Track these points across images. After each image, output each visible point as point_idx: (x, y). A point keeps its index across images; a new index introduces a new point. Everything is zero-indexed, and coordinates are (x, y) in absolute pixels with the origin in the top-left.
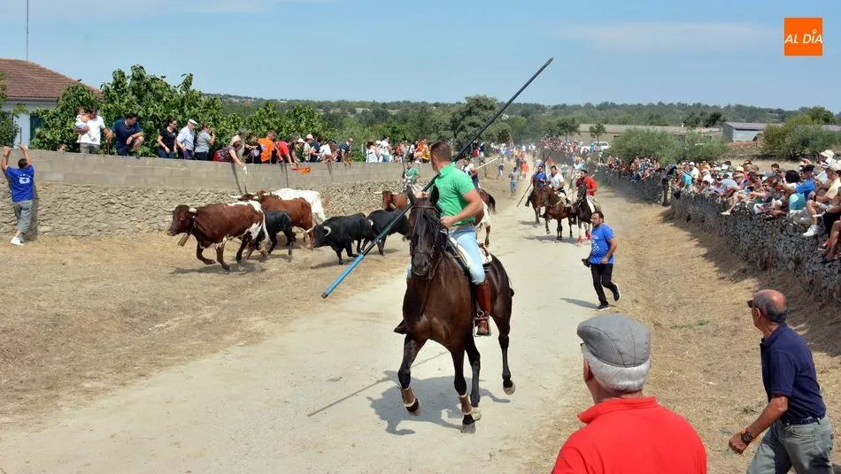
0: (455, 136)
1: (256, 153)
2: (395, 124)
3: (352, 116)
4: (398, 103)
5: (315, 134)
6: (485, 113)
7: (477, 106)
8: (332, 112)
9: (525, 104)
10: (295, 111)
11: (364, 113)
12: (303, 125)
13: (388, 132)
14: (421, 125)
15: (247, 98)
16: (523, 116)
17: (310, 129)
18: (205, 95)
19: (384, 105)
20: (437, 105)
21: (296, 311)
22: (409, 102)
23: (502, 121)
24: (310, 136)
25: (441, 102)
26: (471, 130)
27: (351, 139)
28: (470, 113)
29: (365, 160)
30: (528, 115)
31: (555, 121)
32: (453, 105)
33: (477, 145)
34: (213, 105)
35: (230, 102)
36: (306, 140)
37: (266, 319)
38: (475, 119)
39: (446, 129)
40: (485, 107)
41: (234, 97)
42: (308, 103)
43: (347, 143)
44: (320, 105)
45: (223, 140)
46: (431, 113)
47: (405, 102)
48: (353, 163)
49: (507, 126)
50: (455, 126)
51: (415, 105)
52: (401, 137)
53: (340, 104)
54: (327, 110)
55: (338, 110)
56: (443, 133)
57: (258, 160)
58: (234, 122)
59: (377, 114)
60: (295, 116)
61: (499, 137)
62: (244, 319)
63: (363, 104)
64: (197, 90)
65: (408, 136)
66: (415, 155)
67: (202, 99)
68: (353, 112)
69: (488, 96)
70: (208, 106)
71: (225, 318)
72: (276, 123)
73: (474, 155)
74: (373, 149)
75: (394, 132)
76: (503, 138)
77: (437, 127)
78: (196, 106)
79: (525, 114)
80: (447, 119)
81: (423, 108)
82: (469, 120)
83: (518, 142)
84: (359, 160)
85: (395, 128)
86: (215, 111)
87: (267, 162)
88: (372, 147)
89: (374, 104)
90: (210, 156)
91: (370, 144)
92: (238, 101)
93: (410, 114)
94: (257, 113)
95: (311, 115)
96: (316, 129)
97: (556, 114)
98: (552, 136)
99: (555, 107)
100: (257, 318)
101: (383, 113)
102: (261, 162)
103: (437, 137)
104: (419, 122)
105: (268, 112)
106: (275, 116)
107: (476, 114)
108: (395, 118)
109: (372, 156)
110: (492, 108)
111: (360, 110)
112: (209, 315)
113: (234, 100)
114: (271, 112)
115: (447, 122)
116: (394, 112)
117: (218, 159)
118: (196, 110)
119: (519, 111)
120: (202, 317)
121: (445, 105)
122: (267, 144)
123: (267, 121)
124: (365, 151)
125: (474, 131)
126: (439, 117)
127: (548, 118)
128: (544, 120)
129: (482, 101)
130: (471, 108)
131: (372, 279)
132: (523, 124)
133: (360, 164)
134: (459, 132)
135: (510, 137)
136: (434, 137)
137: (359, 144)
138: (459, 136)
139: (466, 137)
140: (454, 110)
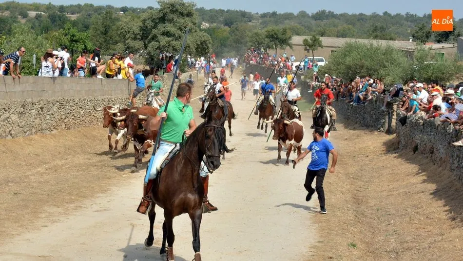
0: (146, 47)
2: (74, 31)
3: (23, 21)
4: (79, 6)
6: (182, 21)
9: (228, 11)
11: (38, 17)
13: (66, 40)
14: (105, 33)
16: (226, 24)
19: (62, 9)
20: (124, 10)
22: (91, 5)
23: (201, 30)
25: (129, 6)
26: (164, 40)
27: (22, 49)
28: (163, 19)
29: (37, 74)
30: (232, 23)
31: (263, 32)
32: (144, 11)
33: (171, 58)
38: (170, 27)
39: (135, 39)
40: (182, 14)
43: (17, 53)
46: (118, 20)
47: (86, 5)
48: (22, 76)
49: (207, 37)
50: (145, 35)
51: (98, 10)
53: (9, 6)
55: (7, 13)
56: (131, 43)
59: (53, 18)
61: (197, 49)
63: (36, 7)
68: (25, 16)
73: (167, 70)
75: (72, 41)
76: (201, 50)
77: (125, 36)
79: (228, 23)
80: (136, 26)
81: (108, 13)
82: (161, 28)
83: (218, 55)
84: (30, 74)
85: (74, 36)
89: (49, 7)
93: (93, 19)
97: (265, 24)
98: (259, 49)
99: (264, 16)
101: (60, 17)
104: (102, 29)
107: (171, 21)
108: (74, 24)
109: (46, 69)
110: (189, 15)
111: (32, 14)
115: (137, 30)
116: (74, 17)
119: (221, 19)
121: (134, 10)
125: (169, 42)
126: (127, 23)
127: (255, 27)
128: (250, 31)
129: (178, 7)
130: (165, 14)
131: (43, 215)
132: (226, 34)
133: (31, 78)
134: (150, 42)
135: (211, 50)
136: (120, 46)
137: (31, 55)
138: (149, 48)
139: (159, 48)
140: (144, 16)
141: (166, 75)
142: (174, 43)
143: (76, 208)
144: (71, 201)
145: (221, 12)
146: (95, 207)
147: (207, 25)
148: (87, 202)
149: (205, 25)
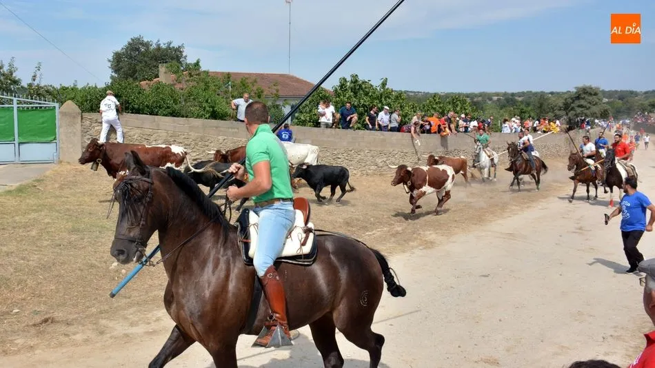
0: (567, 114)
1: (428, 127)
2: (523, 106)
3: (490, 102)
4: (523, 93)
5: (466, 115)
6: (590, 98)
7: (585, 94)
8: (475, 100)
9: (621, 91)
10: (453, 100)
11: (499, 100)
12: (458, 109)
13: (517, 112)
14: (541, 107)
15: (418, 92)
16: (619, 99)
17: (464, 111)
18: (395, 91)
19: (513, 94)
20: (552, 93)
21: (456, 229)
22: (531, 92)
23: (604, 103)
24: (463, 116)
25: (554, 91)
26: (579, 110)
27: (492, 118)
28: (578, 98)
29: (501, 132)
30: (624, 98)
31: (647, 103)
32: (564, 93)
34: (400, 97)
35: (408, 95)
36: (460, 118)
37: (436, 233)
38: (582, 102)
39: (560, 110)
40: (591, 94)
41: (411, 92)
42: (460, 94)
43: (489, 120)
44: (467, 96)
45: (407, 119)
46: (547, 99)
47: (528, 92)
48: (493, 133)
49: (608, 107)
50: (567, 107)
51: (536, 94)
52: (527, 115)
53: (481, 95)
54: (472, 98)
55: (480, 99)
56: (557, 112)
57: (429, 132)
58: (413, 108)
59: (508, 100)
60: (454, 103)
61: (601, 115)
62: (422, 233)
63: (497, 94)
64: (390, 88)
65: (532, 114)
66: (538, 128)
67: (393, 93)
68: (491, 99)
69: (593, 86)
70: (397, 98)
71: (410, 231)
72: (440, 108)
73: (581, 127)
74: (507, 124)
75: (522, 112)
76: (604, 115)
77: (553, 109)
78: (389, 98)
79: (621, 98)
80: (560, 103)
81: (542, 95)
82: (577, 103)
83: (616, 118)
84: (497, 131)
85: (523, 109)
86: (401, 101)
87: (435, 133)
88: (507, 122)
89: (505, 94)
90: (398, 129)
91: (505, 121)
92: (413, 94)
93: (532, 100)
94: (428, 101)
95: (464, 102)
96: (467, 111)
97: (647, 98)
98: (644, 113)
99: (646, 93)
100: (431, 232)
101: (512, 100)
102: (431, 133)
103: (553, 115)
104: (538, 105)
105: (435, 100)
106: (440, 103)
107: (583, 98)
108: (522, 102)
109: (506, 128)
110: (596, 94)
111: (495, 98)
112: (399, 229)
113: (411, 94)
114: (437, 100)
115: (561, 105)
116: (520, 99)
117: (403, 131)
118: (390, 100)
119: (616, 96)
120: (395, 229)
121: (558, 93)
122: (434, 121)
123: (434, 106)
124: (501, 125)
125: (582, 111)
126: (554, 101)
127: (640, 100)
128: (637, 102)
129: (588, 90)
130: (580, 95)
131: (508, 210)
132: (620, 105)
133: (498, 134)
134: (569, 111)
135: (611, 114)
136: (551, 115)
137: (497, 121)
138: (570, 115)
139: (575, 115)
140: (566, 96)
141: (581, 131)
142: (586, 111)
143: (528, 207)
144: (525, 203)
145: (616, 91)
146: (540, 207)
147: (607, 100)
148: (534, 204)
149: (605, 100)
